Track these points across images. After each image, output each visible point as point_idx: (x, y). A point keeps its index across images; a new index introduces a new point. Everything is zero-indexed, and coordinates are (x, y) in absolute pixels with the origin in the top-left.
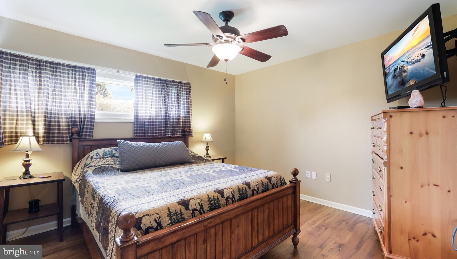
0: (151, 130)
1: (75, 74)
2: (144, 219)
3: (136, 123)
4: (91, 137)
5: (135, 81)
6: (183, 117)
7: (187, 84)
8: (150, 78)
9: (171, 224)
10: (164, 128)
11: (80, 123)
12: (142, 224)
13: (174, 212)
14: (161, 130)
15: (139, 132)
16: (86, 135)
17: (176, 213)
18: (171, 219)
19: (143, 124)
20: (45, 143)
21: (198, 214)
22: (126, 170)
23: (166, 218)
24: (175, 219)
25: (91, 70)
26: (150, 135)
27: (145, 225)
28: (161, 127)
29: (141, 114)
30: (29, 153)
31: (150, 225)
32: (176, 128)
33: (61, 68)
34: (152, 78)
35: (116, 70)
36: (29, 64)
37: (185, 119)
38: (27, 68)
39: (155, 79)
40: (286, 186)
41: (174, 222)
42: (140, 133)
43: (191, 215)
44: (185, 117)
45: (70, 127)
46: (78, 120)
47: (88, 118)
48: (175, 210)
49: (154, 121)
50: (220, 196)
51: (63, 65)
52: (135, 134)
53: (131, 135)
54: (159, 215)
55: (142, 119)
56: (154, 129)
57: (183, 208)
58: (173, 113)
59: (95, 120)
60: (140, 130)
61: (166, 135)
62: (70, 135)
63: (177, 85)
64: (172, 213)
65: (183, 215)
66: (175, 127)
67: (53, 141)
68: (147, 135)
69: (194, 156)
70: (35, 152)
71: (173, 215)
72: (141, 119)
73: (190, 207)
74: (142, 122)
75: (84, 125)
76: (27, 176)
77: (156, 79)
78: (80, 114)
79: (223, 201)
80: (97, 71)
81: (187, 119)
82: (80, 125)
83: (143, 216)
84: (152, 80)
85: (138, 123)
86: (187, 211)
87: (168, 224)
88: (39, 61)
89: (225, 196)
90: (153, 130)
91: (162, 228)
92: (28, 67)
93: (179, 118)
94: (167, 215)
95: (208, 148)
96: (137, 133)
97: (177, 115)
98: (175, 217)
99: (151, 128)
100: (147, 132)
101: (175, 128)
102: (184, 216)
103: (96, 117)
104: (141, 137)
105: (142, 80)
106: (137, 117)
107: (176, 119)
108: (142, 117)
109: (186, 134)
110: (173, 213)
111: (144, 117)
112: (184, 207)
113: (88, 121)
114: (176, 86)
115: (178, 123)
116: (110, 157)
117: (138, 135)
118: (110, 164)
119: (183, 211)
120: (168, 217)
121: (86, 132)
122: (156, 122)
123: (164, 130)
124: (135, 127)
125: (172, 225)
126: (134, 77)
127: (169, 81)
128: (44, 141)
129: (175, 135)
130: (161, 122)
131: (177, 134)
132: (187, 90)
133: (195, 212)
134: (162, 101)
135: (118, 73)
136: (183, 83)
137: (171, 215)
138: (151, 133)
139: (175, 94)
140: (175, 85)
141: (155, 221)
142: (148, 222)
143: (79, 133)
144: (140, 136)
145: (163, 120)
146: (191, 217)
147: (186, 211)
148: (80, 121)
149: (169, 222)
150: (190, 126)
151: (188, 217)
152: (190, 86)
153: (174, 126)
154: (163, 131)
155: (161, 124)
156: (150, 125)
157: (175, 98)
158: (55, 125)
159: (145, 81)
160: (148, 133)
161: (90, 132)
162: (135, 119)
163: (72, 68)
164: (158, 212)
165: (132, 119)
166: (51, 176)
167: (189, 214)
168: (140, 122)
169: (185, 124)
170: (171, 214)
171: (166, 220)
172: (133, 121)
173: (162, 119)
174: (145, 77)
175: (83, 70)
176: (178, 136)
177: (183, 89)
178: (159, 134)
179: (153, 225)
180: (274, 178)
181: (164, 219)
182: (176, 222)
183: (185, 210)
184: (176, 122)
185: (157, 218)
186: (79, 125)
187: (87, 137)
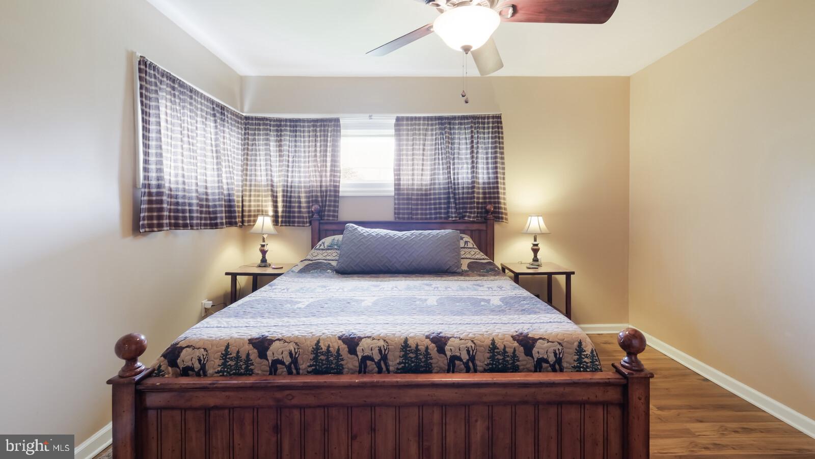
0: (422, 209)
1: (316, 131)
2: (184, 351)
3: (396, 197)
4: (336, 219)
5: (396, 128)
6: (484, 183)
7: (493, 117)
8: (419, 118)
9: (221, 374)
10: (444, 205)
11: (321, 198)
12: (179, 359)
13: (234, 355)
14: (440, 208)
15: (403, 211)
16: (329, 216)
17: (238, 357)
18: (224, 365)
19: (409, 198)
20: (284, 224)
21: (283, 372)
22: (345, 271)
23: (215, 360)
24: (233, 367)
25: (335, 122)
26: (419, 216)
27: (183, 361)
28: (440, 204)
29: (406, 181)
30: (265, 236)
31: (190, 364)
32: (469, 206)
33: (301, 125)
34: (424, 118)
35: (368, 115)
36: (270, 126)
37: (489, 188)
38: (268, 132)
39: (428, 119)
40: (598, 376)
41: (228, 372)
42: (404, 214)
43: (268, 369)
44: (489, 183)
45: (311, 204)
46: (319, 194)
47: (330, 191)
48: (238, 352)
49: (429, 192)
50: (347, 349)
51: (303, 121)
52: (396, 216)
53: (389, 216)
54: (207, 351)
55: (408, 189)
56: (428, 207)
57: (254, 353)
58: (463, 175)
59: (341, 194)
60: (404, 209)
61: (449, 217)
62: (311, 215)
63: (472, 122)
64: (231, 354)
65: (252, 364)
66: (467, 203)
67: (294, 222)
68: (415, 217)
69: (478, 261)
70: (271, 235)
71: (231, 359)
72: (405, 190)
73: (269, 353)
74: (408, 194)
75: (326, 201)
76: (263, 264)
77: (431, 119)
78: (321, 186)
79: (351, 362)
80: (342, 122)
81: (494, 188)
82: (322, 201)
83: (185, 347)
84: (423, 120)
85: (401, 197)
86: (262, 360)
87: (216, 373)
88: (280, 120)
89: (358, 353)
90: (426, 209)
91: (205, 375)
92: (270, 130)
93: (473, 185)
94: (221, 357)
95: (535, 247)
96: (399, 214)
97: (470, 181)
98: (232, 363)
99: (422, 204)
100: (415, 212)
101: (466, 206)
102: (252, 367)
103: (341, 189)
104: (405, 221)
105: (407, 125)
106: (399, 187)
107: (468, 188)
108: (408, 187)
109: (490, 216)
110: (231, 356)
111: (410, 187)
112: (256, 351)
113: (330, 196)
114: (470, 126)
115: (472, 195)
116: (335, 249)
117: (401, 216)
118: (329, 260)
119: (251, 357)
120: (220, 359)
121: (329, 211)
122: (430, 194)
123: (445, 208)
124: (395, 204)
125: (223, 375)
126: (394, 121)
127: (454, 118)
128: (282, 222)
129: (466, 218)
130: (440, 194)
131: (469, 217)
132: (494, 130)
133: (279, 366)
134: (440, 157)
135: (371, 119)
136: (484, 118)
137: (226, 358)
138: (422, 214)
139: (468, 141)
140: (468, 123)
141: (198, 359)
142: (188, 358)
143: (320, 212)
144: (404, 218)
145: (442, 191)
146: (268, 373)
147: (258, 360)
148: (321, 195)
149: (219, 369)
150: (500, 200)
151: (260, 372)
152: (499, 120)
153: (465, 201)
154: (443, 211)
155: (440, 199)
156: (422, 200)
157: (467, 148)
158: (295, 202)
159: (412, 125)
160: (417, 214)
161: (334, 211)
162: (395, 191)
163: (312, 123)
164: (209, 347)
165: (391, 191)
166: (282, 268)
167: (264, 366)
168: (404, 195)
169: (489, 197)
170: (228, 357)
171: (214, 365)
172: (393, 194)
173: (440, 189)
174: (412, 119)
175: (325, 123)
176: (471, 219)
177: (484, 128)
178: (435, 216)
179: (195, 366)
180: (546, 344)
181: (213, 361)
182: (232, 373)
183: (258, 358)
184: (468, 193)
185: (203, 355)
186: (320, 202)
187: (331, 218)
